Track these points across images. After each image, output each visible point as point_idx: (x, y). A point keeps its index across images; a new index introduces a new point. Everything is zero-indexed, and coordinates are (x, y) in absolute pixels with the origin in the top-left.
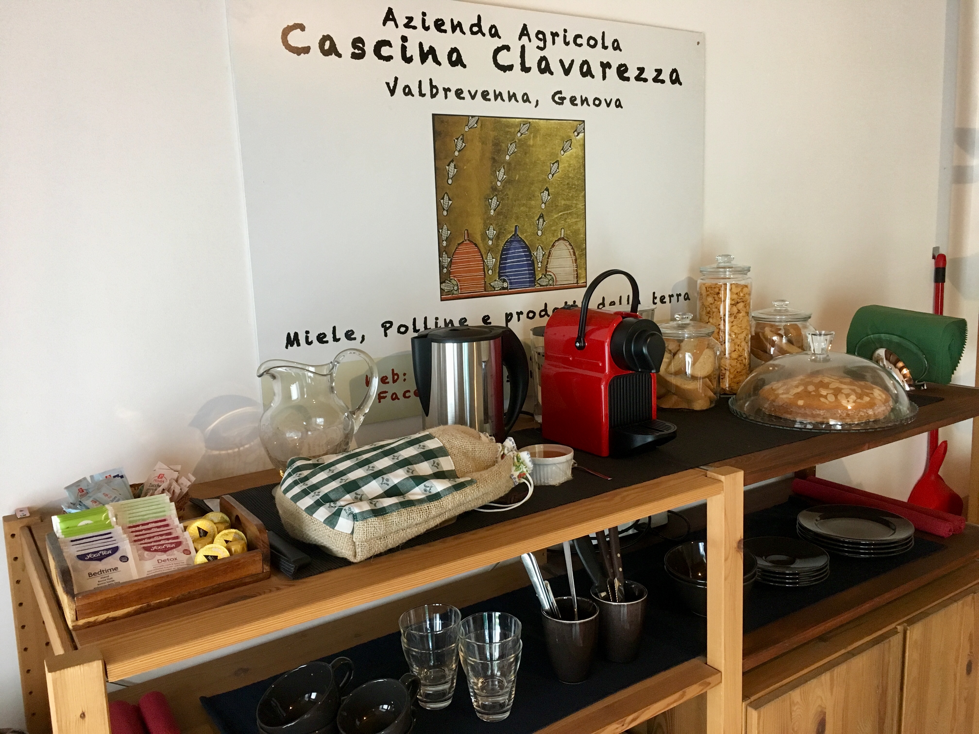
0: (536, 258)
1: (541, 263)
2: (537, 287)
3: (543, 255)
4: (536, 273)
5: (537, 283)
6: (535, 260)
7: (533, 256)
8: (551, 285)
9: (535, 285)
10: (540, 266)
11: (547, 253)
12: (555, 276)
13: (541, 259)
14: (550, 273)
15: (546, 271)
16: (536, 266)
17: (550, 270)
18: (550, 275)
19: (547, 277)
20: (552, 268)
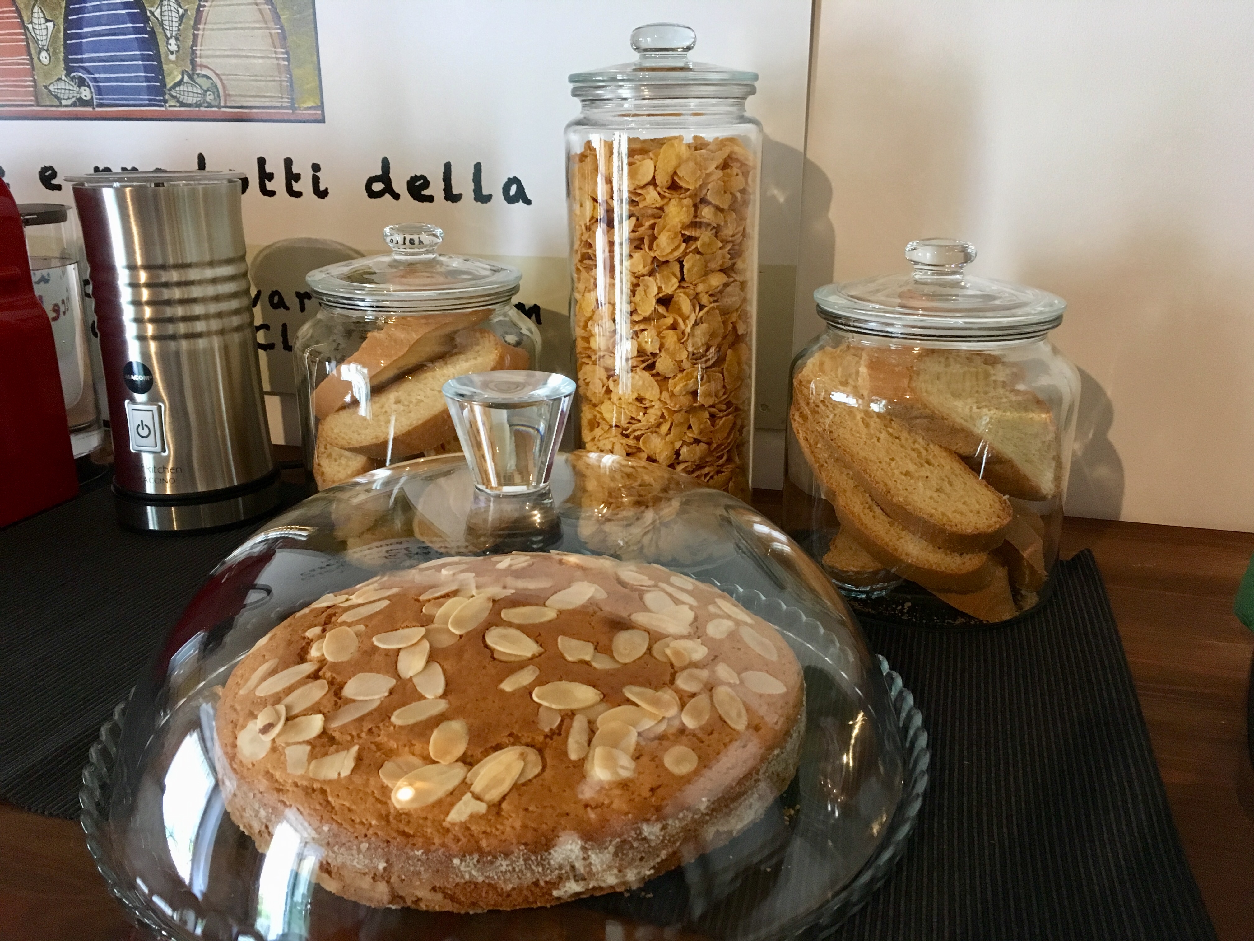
0: (161, 24)
1: (177, 39)
2: (172, 106)
3: (181, 18)
4: (165, 67)
5: (170, 94)
6: (158, 30)
7: (152, 18)
8: (210, 106)
9: (166, 101)
10: (173, 48)
11: (192, 13)
12: (221, 80)
13: (175, 29)
14: (204, 72)
15: (193, 63)
16: (162, 49)
17: (204, 61)
18: (208, 77)
19: (199, 80)
20: (207, 57)
